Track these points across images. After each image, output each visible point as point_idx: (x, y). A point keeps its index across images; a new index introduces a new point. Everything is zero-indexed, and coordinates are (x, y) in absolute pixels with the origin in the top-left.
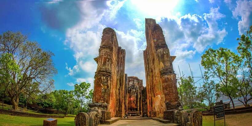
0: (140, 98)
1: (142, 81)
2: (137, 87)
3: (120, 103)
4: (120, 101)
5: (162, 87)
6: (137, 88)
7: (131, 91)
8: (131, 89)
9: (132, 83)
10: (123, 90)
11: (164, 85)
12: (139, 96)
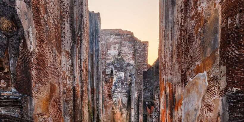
0: (138, 100)
1: (145, 44)
2: (129, 65)
3: (75, 101)
4: (75, 95)
5: (219, 36)
6: (131, 68)
7: (113, 78)
8: (114, 72)
9: (116, 52)
10: (83, 59)
11: (232, 24)
12: (135, 95)
